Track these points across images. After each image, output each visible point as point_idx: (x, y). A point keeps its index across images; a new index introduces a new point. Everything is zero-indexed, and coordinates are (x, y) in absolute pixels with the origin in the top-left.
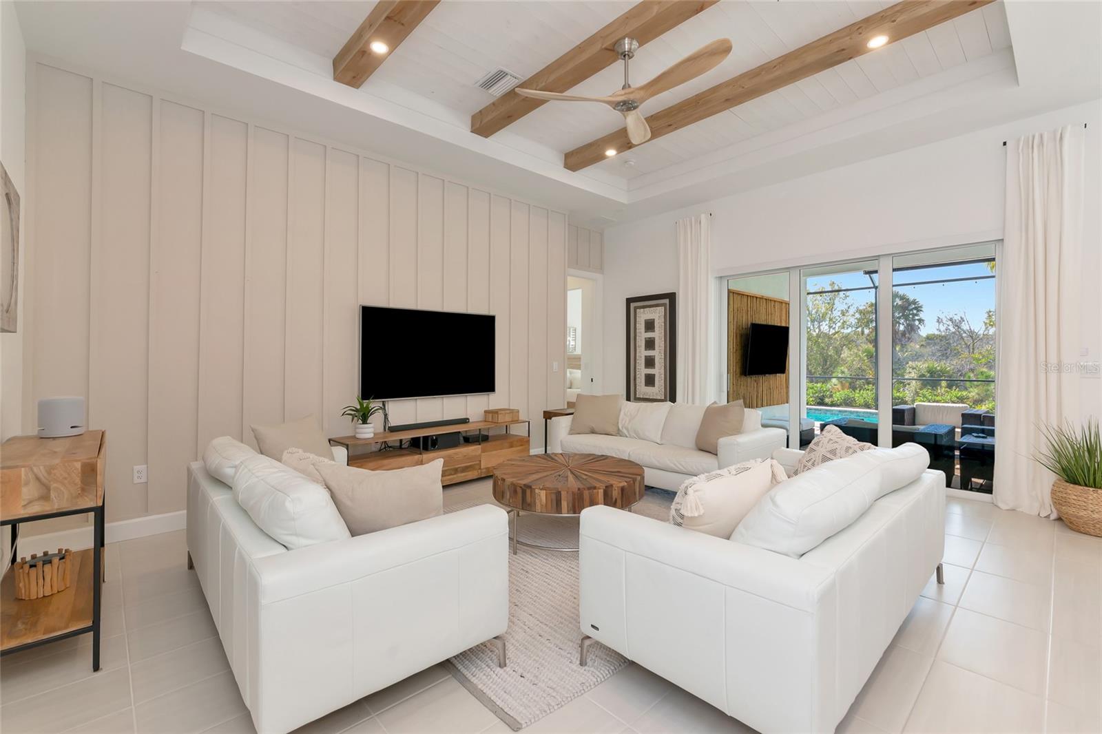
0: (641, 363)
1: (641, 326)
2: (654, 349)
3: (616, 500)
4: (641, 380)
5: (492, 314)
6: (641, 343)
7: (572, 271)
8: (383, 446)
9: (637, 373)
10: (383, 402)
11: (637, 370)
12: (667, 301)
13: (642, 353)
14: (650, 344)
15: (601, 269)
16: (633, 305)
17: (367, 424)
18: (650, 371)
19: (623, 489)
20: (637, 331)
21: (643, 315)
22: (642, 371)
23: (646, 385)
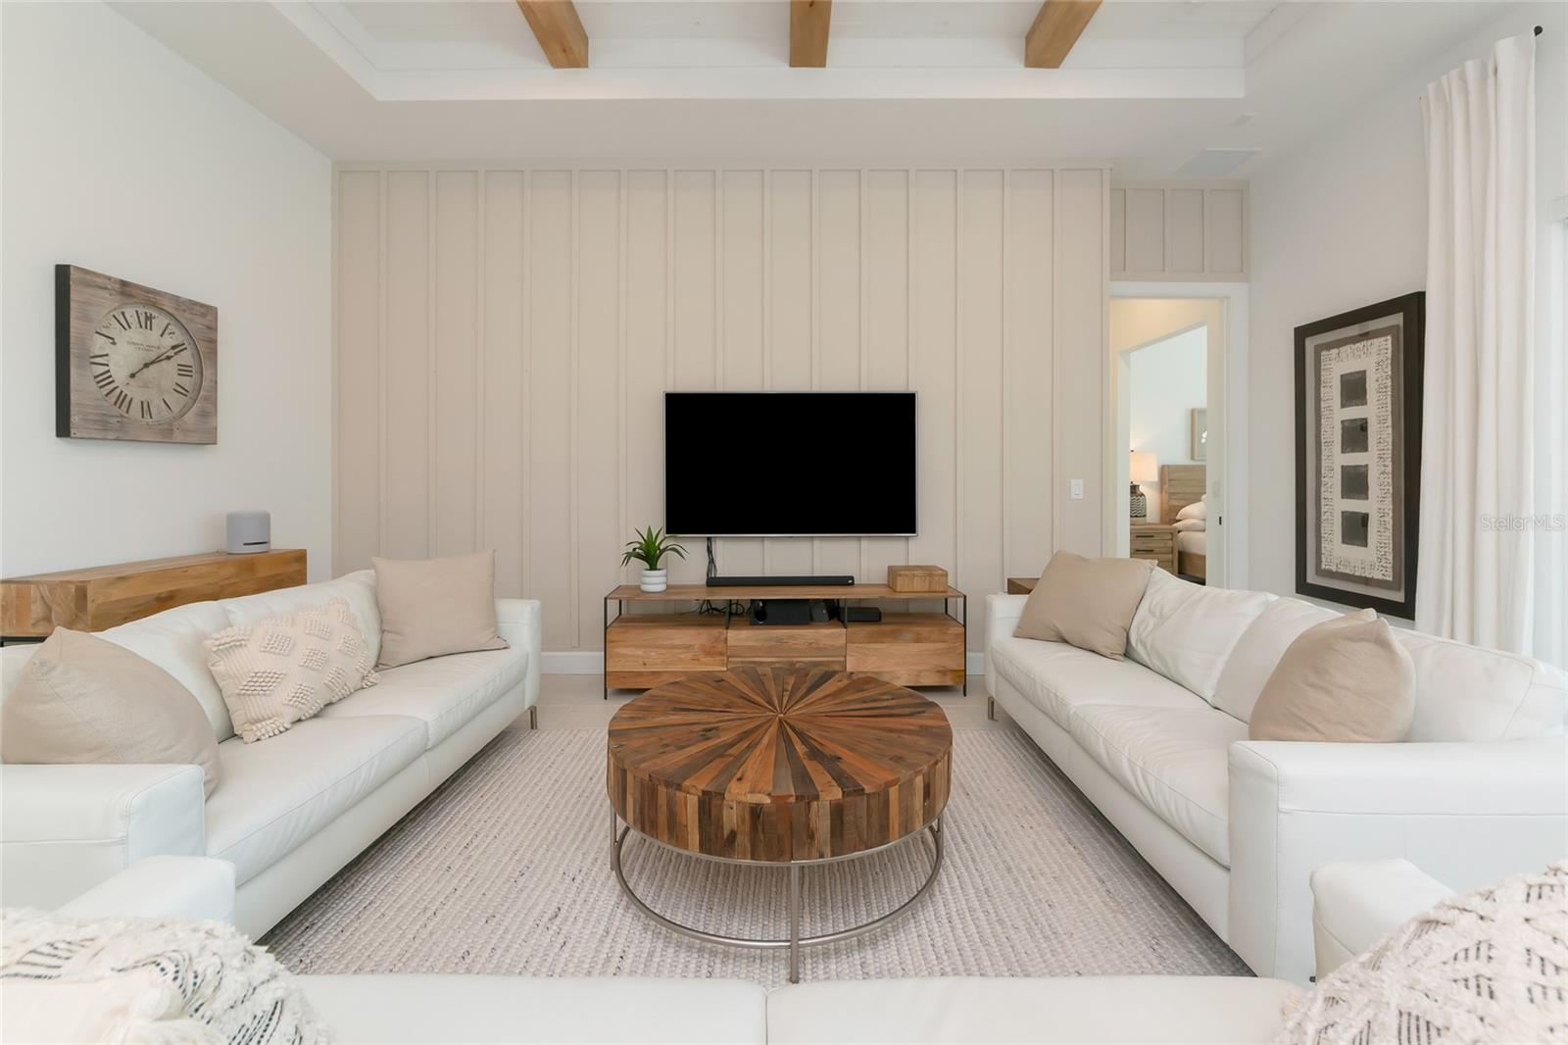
0: (1333, 483)
1: (1332, 393)
2: (1365, 449)
3: (733, 835)
4: (1333, 528)
5: (911, 390)
6: (1333, 434)
7: (1119, 287)
8: (705, 608)
9: (1323, 509)
10: (708, 538)
11: (1323, 502)
12: (1397, 319)
13: (1335, 459)
14: (1356, 435)
15: (1241, 270)
16: (1310, 344)
17: (656, 569)
18: (1355, 506)
19: (756, 811)
20: (1323, 405)
21: (1339, 364)
22: (1335, 505)
23: (1344, 541)
